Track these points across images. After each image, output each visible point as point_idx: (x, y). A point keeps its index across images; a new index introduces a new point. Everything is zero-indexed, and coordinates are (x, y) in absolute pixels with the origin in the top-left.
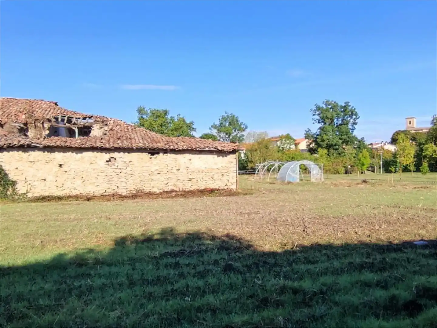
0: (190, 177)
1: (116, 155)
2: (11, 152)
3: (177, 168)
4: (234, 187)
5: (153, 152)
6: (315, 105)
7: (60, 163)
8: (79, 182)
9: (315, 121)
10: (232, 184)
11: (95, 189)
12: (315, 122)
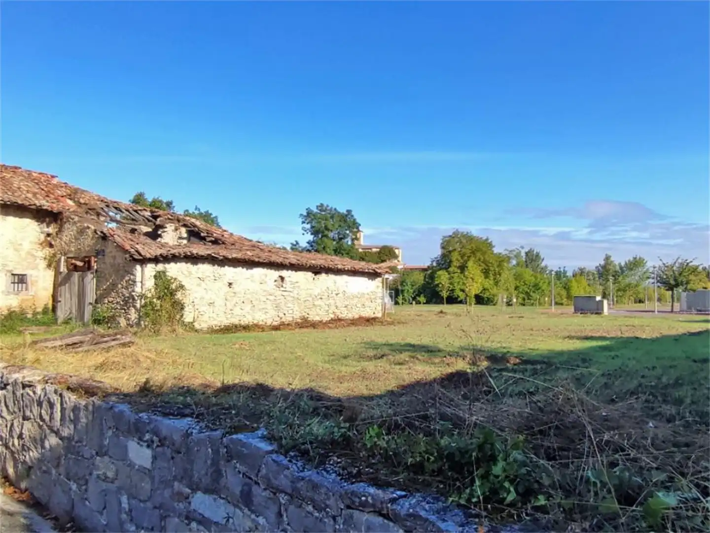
0: (347, 303)
1: (285, 273)
2: (178, 264)
3: (337, 292)
4: (379, 315)
5: (317, 270)
6: (307, 209)
7: (230, 282)
8: (248, 307)
9: (306, 231)
10: (378, 313)
11: (263, 317)
12: (305, 233)
